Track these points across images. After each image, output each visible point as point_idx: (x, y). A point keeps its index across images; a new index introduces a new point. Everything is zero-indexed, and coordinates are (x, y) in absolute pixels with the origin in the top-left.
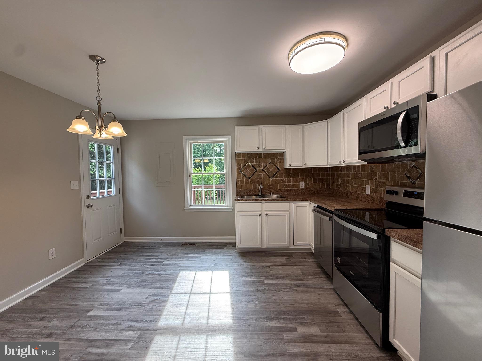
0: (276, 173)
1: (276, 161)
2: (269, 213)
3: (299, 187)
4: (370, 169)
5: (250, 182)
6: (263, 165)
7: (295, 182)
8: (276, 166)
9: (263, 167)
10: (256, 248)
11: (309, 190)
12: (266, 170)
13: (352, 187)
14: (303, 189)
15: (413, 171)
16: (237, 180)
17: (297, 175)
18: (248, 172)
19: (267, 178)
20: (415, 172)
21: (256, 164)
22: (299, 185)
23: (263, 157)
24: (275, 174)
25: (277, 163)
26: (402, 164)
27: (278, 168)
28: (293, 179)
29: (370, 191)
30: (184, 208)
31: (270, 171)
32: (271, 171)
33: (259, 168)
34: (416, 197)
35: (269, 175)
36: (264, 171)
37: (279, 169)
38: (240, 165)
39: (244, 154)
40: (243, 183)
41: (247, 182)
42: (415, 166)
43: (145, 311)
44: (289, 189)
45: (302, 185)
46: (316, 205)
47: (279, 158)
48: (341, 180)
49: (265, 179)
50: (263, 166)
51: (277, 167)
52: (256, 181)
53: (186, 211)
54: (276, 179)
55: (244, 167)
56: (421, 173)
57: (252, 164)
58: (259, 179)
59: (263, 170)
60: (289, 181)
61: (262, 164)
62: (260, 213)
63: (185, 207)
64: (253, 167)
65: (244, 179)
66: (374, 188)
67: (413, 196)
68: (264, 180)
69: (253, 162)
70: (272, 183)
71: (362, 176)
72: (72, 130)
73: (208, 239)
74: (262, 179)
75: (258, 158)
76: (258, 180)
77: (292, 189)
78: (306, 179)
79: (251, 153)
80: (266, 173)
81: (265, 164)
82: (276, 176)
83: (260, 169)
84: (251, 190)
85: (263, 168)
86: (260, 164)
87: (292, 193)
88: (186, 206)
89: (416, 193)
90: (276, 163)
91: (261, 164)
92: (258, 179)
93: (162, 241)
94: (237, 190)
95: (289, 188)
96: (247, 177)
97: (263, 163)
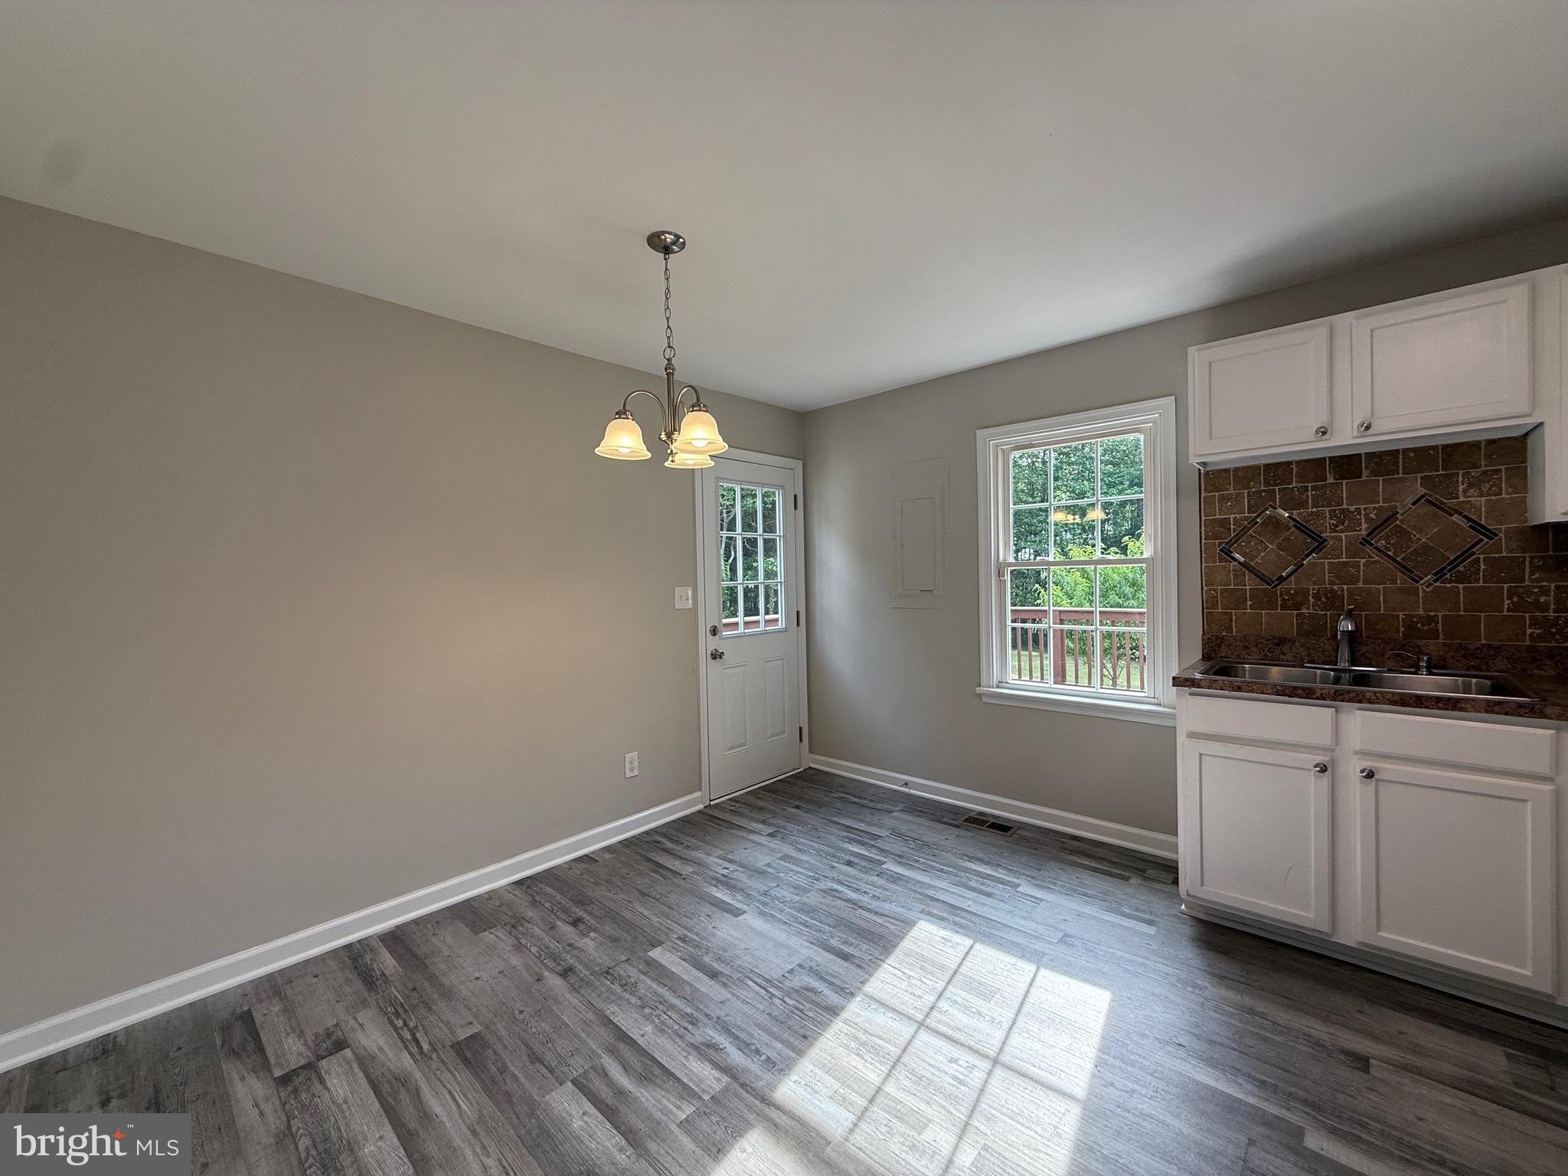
0: (1467, 553)
1: (1461, 488)
2: (1387, 769)
5: (1283, 600)
6: (1367, 515)
8: (1465, 517)
9: (1364, 526)
12: (1387, 538)
16: (1205, 588)
18: (1268, 554)
19: (1394, 581)
21: (1318, 514)
23: (1365, 473)
24: (1457, 562)
25: (1471, 498)
27: (1477, 527)
30: (979, 690)
31: (1415, 546)
32: (1426, 547)
33: (1337, 531)
35: (1410, 565)
36: (1377, 548)
37: (1490, 534)
38: (1224, 523)
39: (1243, 468)
40: (1240, 603)
41: (1264, 600)
43: (768, 1014)
47: (1486, 472)
49: (1381, 587)
50: (1368, 520)
51: (1470, 520)
52: (1317, 597)
53: (985, 700)
54: (1461, 586)
55: (1245, 529)
57: (1294, 512)
58: (1335, 587)
59: (1365, 541)
61: (1358, 510)
62: (1319, 759)
63: (980, 686)
64: (1299, 526)
65: (1248, 588)
68: (1372, 593)
69: (1303, 504)
70: (1425, 610)
72: (609, 451)
73: (1068, 823)
74: (1361, 585)
75: (1330, 480)
76: (1332, 590)
79: (1290, 463)
80: (1389, 556)
81: (1380, 509)
82: (1461, 568)
83: (1343, 535)
84: (1285, 639)
85: (1364, 533)
86: (1345, 511)
88: (984, 682)
90: (1462, 499)
91: (1352, 508)
92: (1332, 583)
93: (907, 790)
94: (1206, 637)
96: (1262, 577)
97: (1362, 507)
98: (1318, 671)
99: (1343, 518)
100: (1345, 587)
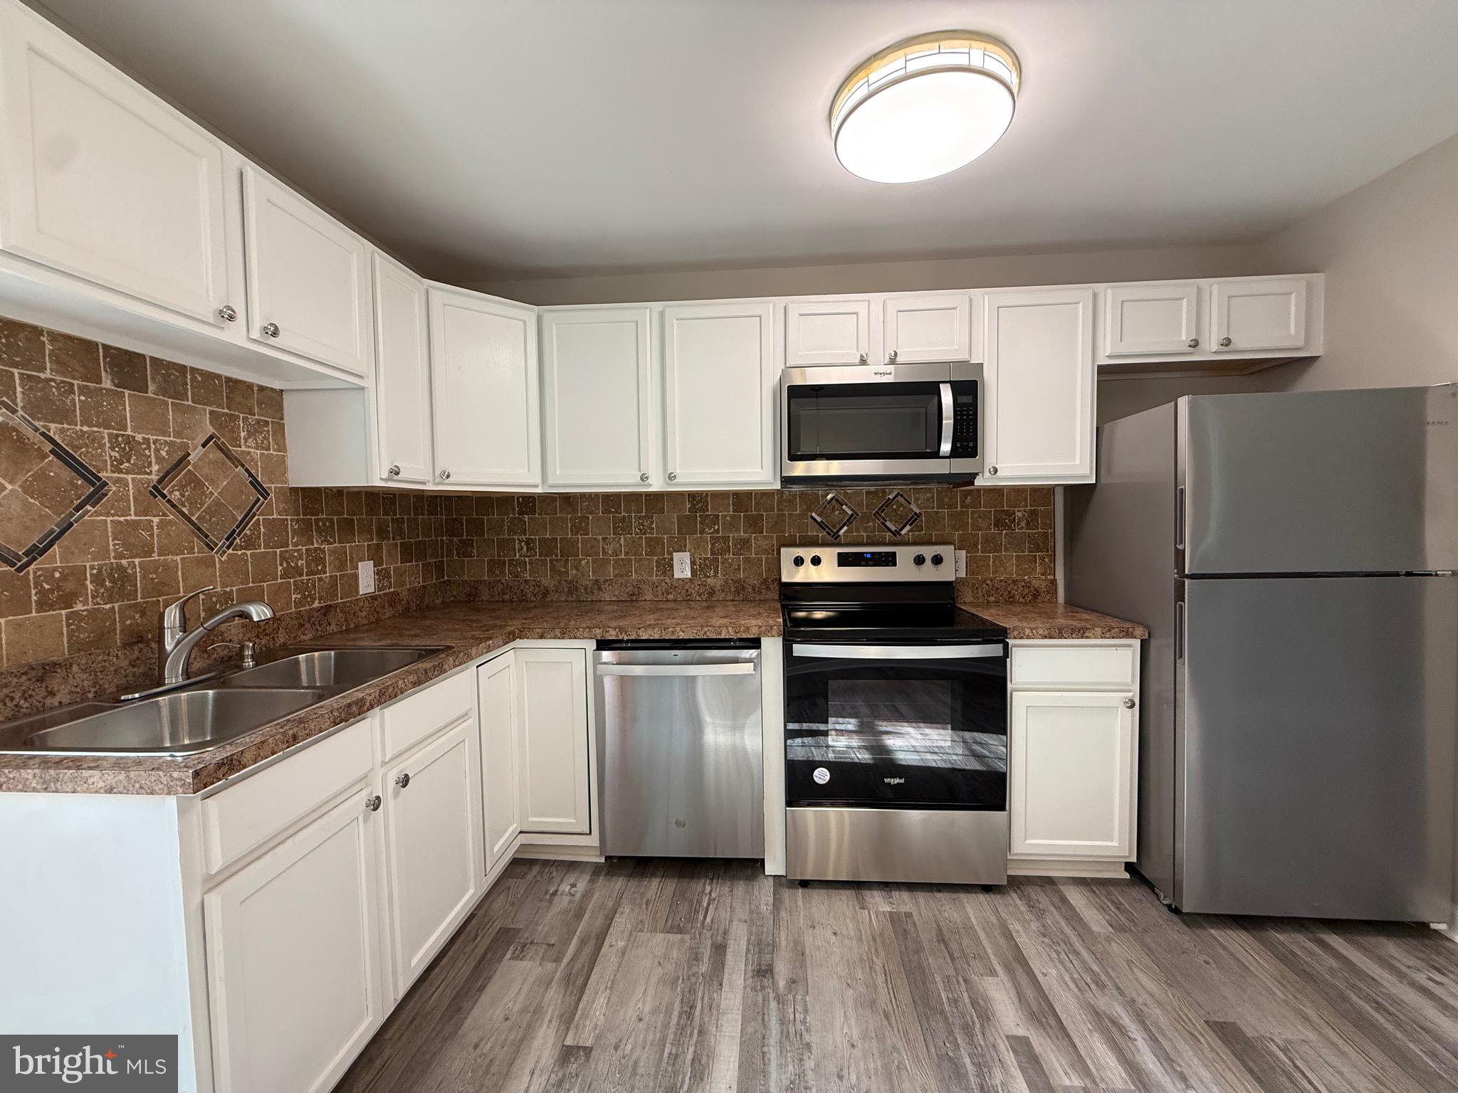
0: (248, 515)
1: (242, 434)
2: (414, 762)
3: (357, 591)
4: (688, 506)
5: (40, 591)
6: (157, 450)
7: (342, 566)
8: (247, 470)
9: (155, 468)
11: (393, 599)
12: (181, 488)
14: (372, 598)
15: (833, 510)
17: (347, 529)
19: (191, 551)
20: (837, 513)
21: (92, 438)
22: (356, 577)
23: (152, 387)
24: (243, 524)
25: (248, 448)
26: (802, 493)
27: (255, 483)
28: (333, 552)
29: (692, 568)
31: (208, 501)
32: (218, 504)
33: (120, 471)
34: (871, 563)
35: (205, 527)
36: (169, 501)
37: (265, 494)
41: (3, 596)
42: (837, 500)
44: (318, 610)
45: (366, 578)
46: (592, 645)
47: (258, 422)
48: (527, 543)
49: (178, 558)
50: (160, 460)
51: (251, 475)
52: (98, 580)
54: (248, 552)
56: (852, 515)
57: (52, 426)
58: (124, 562)
59: (157, 491)
60: (316, 559)
61: (146, 441)
62: (363, 797)
64: (60, 453)
66: (706, 559)
67: (863, 563)
68: (169, 568)
69: (66, 415)
70: (224, 585)
71: (654, 526)
74: (155, 557)
75: (107, 383)
76: (120, 567)
77: (330, 606)
78: (379, 546)
80: (182, 514)
81: (171, 444)
82: (247, 532)
83: (129, 477)
85: (154, 478)
86: (129, 440)
87: (333, 628)
89: (869, 556)
90: (243, 448)
91: (139, 437)
92: (120, 556)
95: (316, 604)
97: (152, 438)
98: (184, 695)
99: (129, 448)
100: (137, 561)
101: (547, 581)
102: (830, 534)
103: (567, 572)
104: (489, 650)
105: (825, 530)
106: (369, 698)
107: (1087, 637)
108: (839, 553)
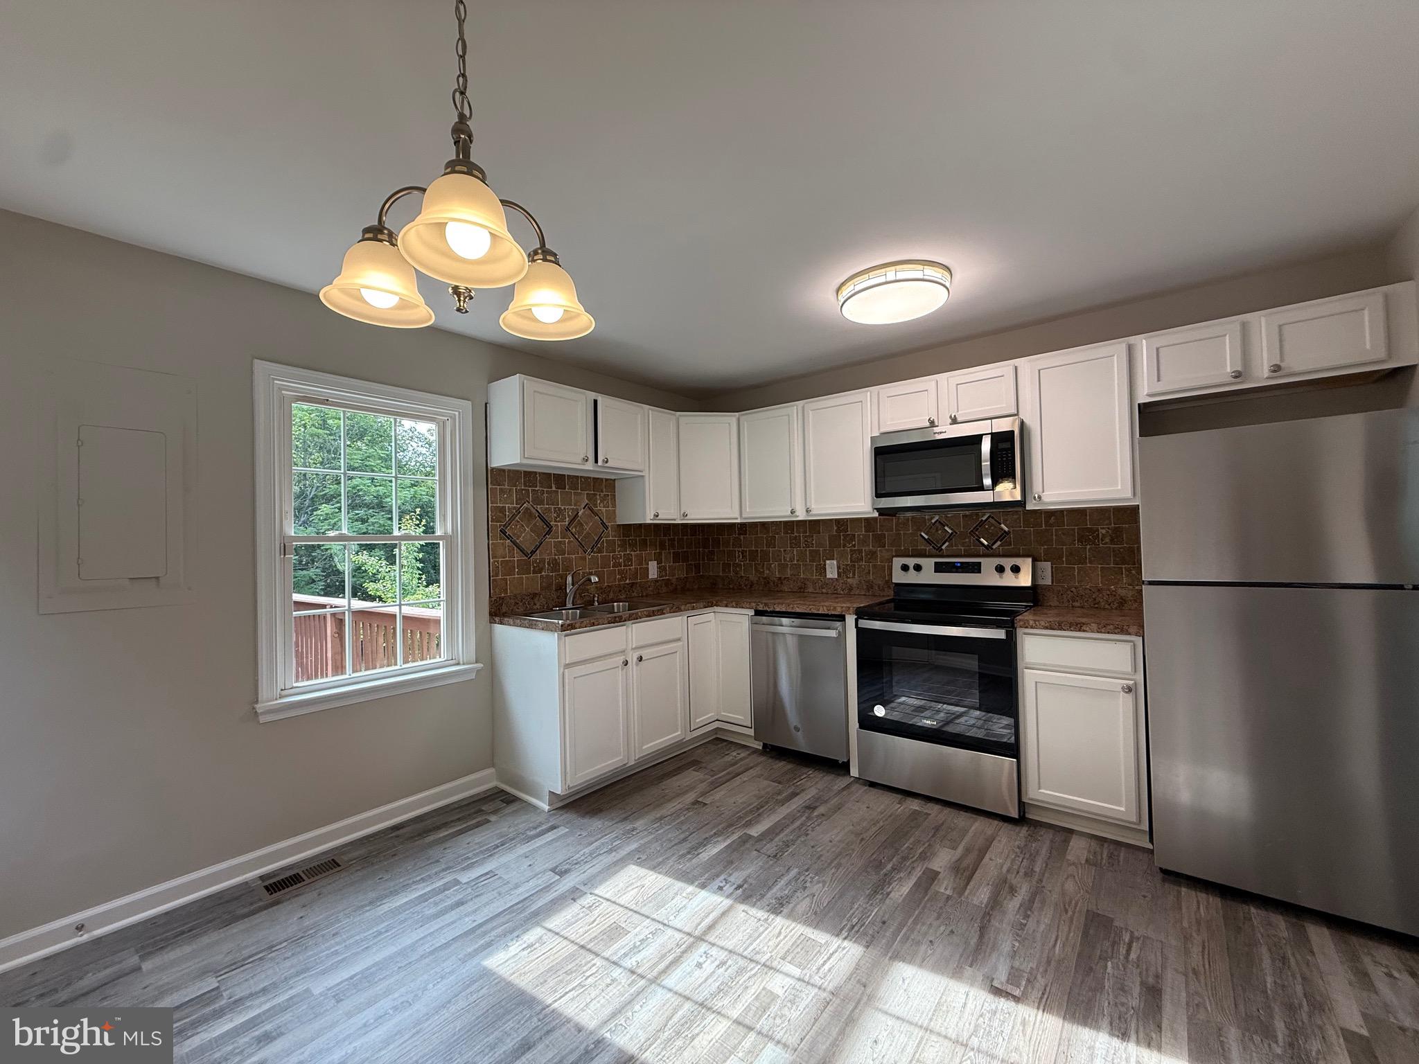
0: (600, 537)
1: (598, 502)
2: (645, 653)
3: (648, 577)
4: (835, 528)
5: (534, 567)
6: (568, 512)
7: (641, 564)
8: (600, 518)
9: (567, 519)
10: (616, 772)
11: (667, 583)
12: (576, 527)
13: (783, 567)
14: (656, 581)
15: (937, 530)
16: (491, 560)
17: (644, 544)
18: (526, 536)
19: (578, 553)
20: (940, 532)
21: (549, 510)
22: (648, 569)
23: (567, 487)
24: (597, 542)
25: (601, 508)
26: (913, 517)
27: (603, 523)
28: (636, 556)
29: (838, 572)
30: (259, 708)
31: (585, 532)
32: (588, 533)
33: (557, 522)
34: (960, 570)
35: (583, 543)
36: (571, 533)
37: (607, 528)
38: (502, 510)
39: (513, 471)
40: (511, 572)
41: (524, 567)
42: (940, 522)
44: (628, 584)
45: (653, 571)
46: (752, 612)
47: (605, 495)
48: (742, 553)
49: (574, 556)
50: (569, 515)
51: (601, 520)
52: (549, 564)
54: (599, 555)
55: (514, 516)
56: (952, 533)
57: (539, 506)
58: (557, 557)
59: (568, 529)
60: (628, 559)
61: (565, 509)
62: (621, 659)
63: (258, 703)
64: (540, 516)
65: (516, 559)
66: (847, 565)
67: (954, 570)
68: (570, 560)
69: (541, 503)
70: (589, 569)
71: (814, 542)
73: (381, 818)
74: (566, 555)
75: (554, 489)
76: (555, 559)
77: (634, 583)
78: (660, 554)
79: (536, 473)
80: (575, 538)
81: (573, 509)
82: (599, 545)
83: (559, 524)
84: (536, 594)
85: (567, 523)
86: (559, 509)
87: (635, 594)
88: (265, 695)
89: (959, 565)
90: (598, 508)
91: (563, 508)
92: (555, 555)
93: (85, 937)
94: (493, 599)
95: (627, 581)
96: (522, 551)
97: (567, 507)
99: (559, 512)
100: (560, 557)
101: (753, 577)
102: (935, 548)
103: (763, 572)
104: (693, 608)
105: (931, 545)
106: (624, 617)
107: (1084, 631)
108: (935, 563)
